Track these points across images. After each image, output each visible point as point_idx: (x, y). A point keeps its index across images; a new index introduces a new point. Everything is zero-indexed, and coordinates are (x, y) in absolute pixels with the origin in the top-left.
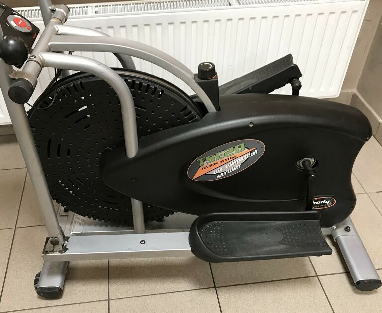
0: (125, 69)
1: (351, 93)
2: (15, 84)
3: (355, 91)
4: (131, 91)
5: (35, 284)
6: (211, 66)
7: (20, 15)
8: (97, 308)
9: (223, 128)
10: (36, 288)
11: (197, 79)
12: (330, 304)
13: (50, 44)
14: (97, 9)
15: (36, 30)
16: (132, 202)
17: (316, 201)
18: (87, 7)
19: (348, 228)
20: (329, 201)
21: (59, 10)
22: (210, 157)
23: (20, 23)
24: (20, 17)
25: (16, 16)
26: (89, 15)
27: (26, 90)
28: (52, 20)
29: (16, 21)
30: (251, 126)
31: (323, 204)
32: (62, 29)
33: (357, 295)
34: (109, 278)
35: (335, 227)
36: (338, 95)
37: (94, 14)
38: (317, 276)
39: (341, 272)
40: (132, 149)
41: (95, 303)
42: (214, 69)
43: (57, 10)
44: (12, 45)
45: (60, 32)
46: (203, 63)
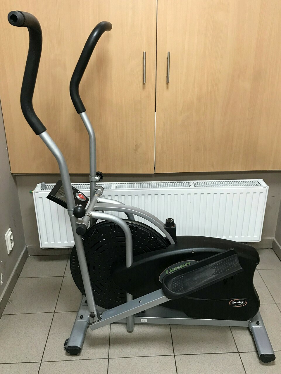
0: (129, 220)
1: (272, 239)
2: (79, 226)
3: (274, 238)
4: (131, 231)
5: (64, 346)
6: (172, 220)
7: (81, 193)
8: (101, 363)
9: (178, 253)
10: (65, 348)
11: (165, 226)
12: (245, 370)
13: (94, 207)
14: (117, 186)
15: (87, 200)
16: (127, 295)
17: (235, 301)
18: (111, 184)
19: (258, 322)
20: (242, 302)
21: (99, 189)
22: (172, 270)
23: (81, 197)
24: (81, 194)
25: (79, 193)
26: (112, 188)
27: (84, 229)
28: (96, 195)
29: (79, 195)
30: (193, 253)
31: (239, 304)
32: (100, 200)
33: (262, 366)
34: (109, 346)
35: (250, 322)
36: (260, 241)
37: (115, 188)
38: (239, 352)
39: (254, 351)
40: (129, 263)
41: (100, 360)
42: (173, 222)
43: (98, 189)
44: (79, 209)
45: (99, 201)
46: (168, 219)
